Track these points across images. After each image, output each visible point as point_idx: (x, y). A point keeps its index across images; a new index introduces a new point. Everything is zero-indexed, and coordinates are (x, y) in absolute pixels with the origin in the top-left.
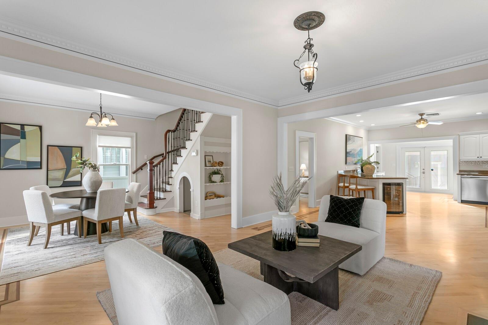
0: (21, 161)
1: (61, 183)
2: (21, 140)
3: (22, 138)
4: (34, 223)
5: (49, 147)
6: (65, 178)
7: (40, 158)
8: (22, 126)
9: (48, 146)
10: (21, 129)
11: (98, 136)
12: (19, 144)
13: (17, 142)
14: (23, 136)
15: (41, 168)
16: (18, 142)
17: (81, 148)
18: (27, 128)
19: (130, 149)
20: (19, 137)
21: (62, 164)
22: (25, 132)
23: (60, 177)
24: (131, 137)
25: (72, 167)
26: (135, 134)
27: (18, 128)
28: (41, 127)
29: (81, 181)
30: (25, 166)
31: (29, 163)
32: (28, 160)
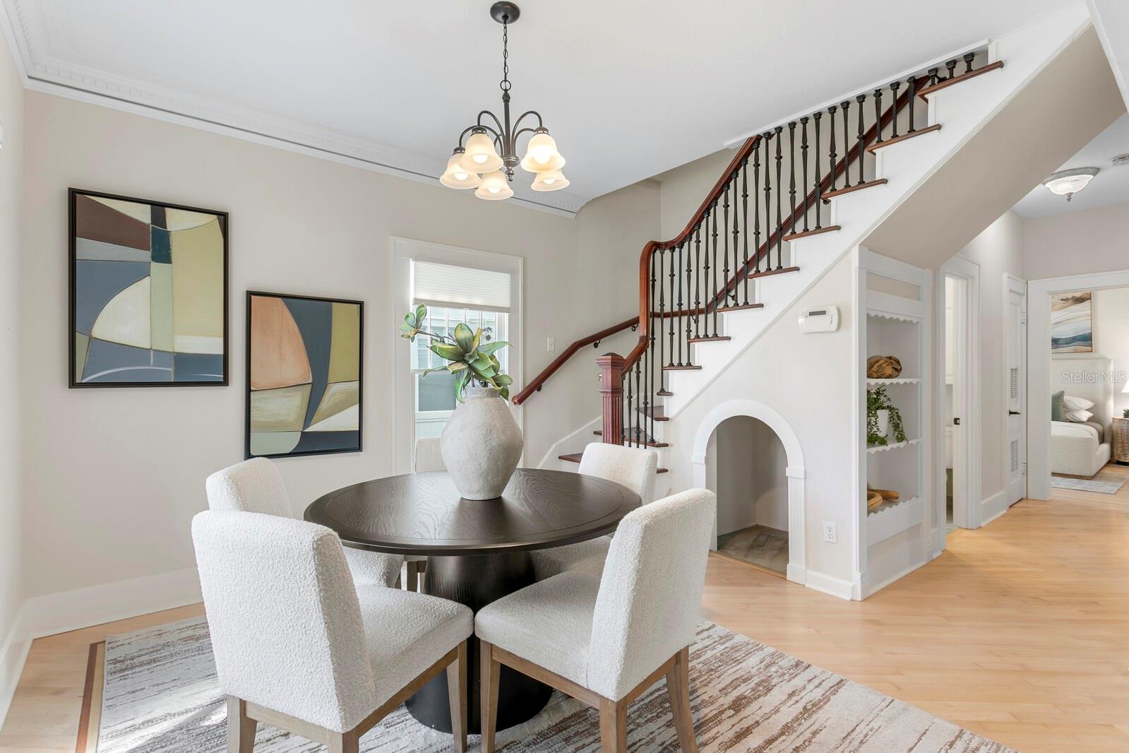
0: (152, 353)
1: (292, 442)
2: (154, 265)
3: (156, 258)
4: (249, 708)
5: (252, 296)
6: (308, 419)
7: (221, 340)
8: (159, 208)
9: (250, 294)
10: (154, 221)
11: (412, 263)
12: (147, 280)
13: (138, 273)
14: (161, 250)
15: (225, 382)
16: (140, 272)
17: (361, 304)
18: (176, 221)
19: (506, 315)
20: (145, 255)
21: (295, 366)
22: (167, 235)
23: (292, 419)
24: (512, 271)
25: (331, 378)
26: (520, 262)
27: (143, 214)
28: (223, 218)
29: (360, 432)
30: (169, 373)
31: (182, 360)
32: (178, 350)
